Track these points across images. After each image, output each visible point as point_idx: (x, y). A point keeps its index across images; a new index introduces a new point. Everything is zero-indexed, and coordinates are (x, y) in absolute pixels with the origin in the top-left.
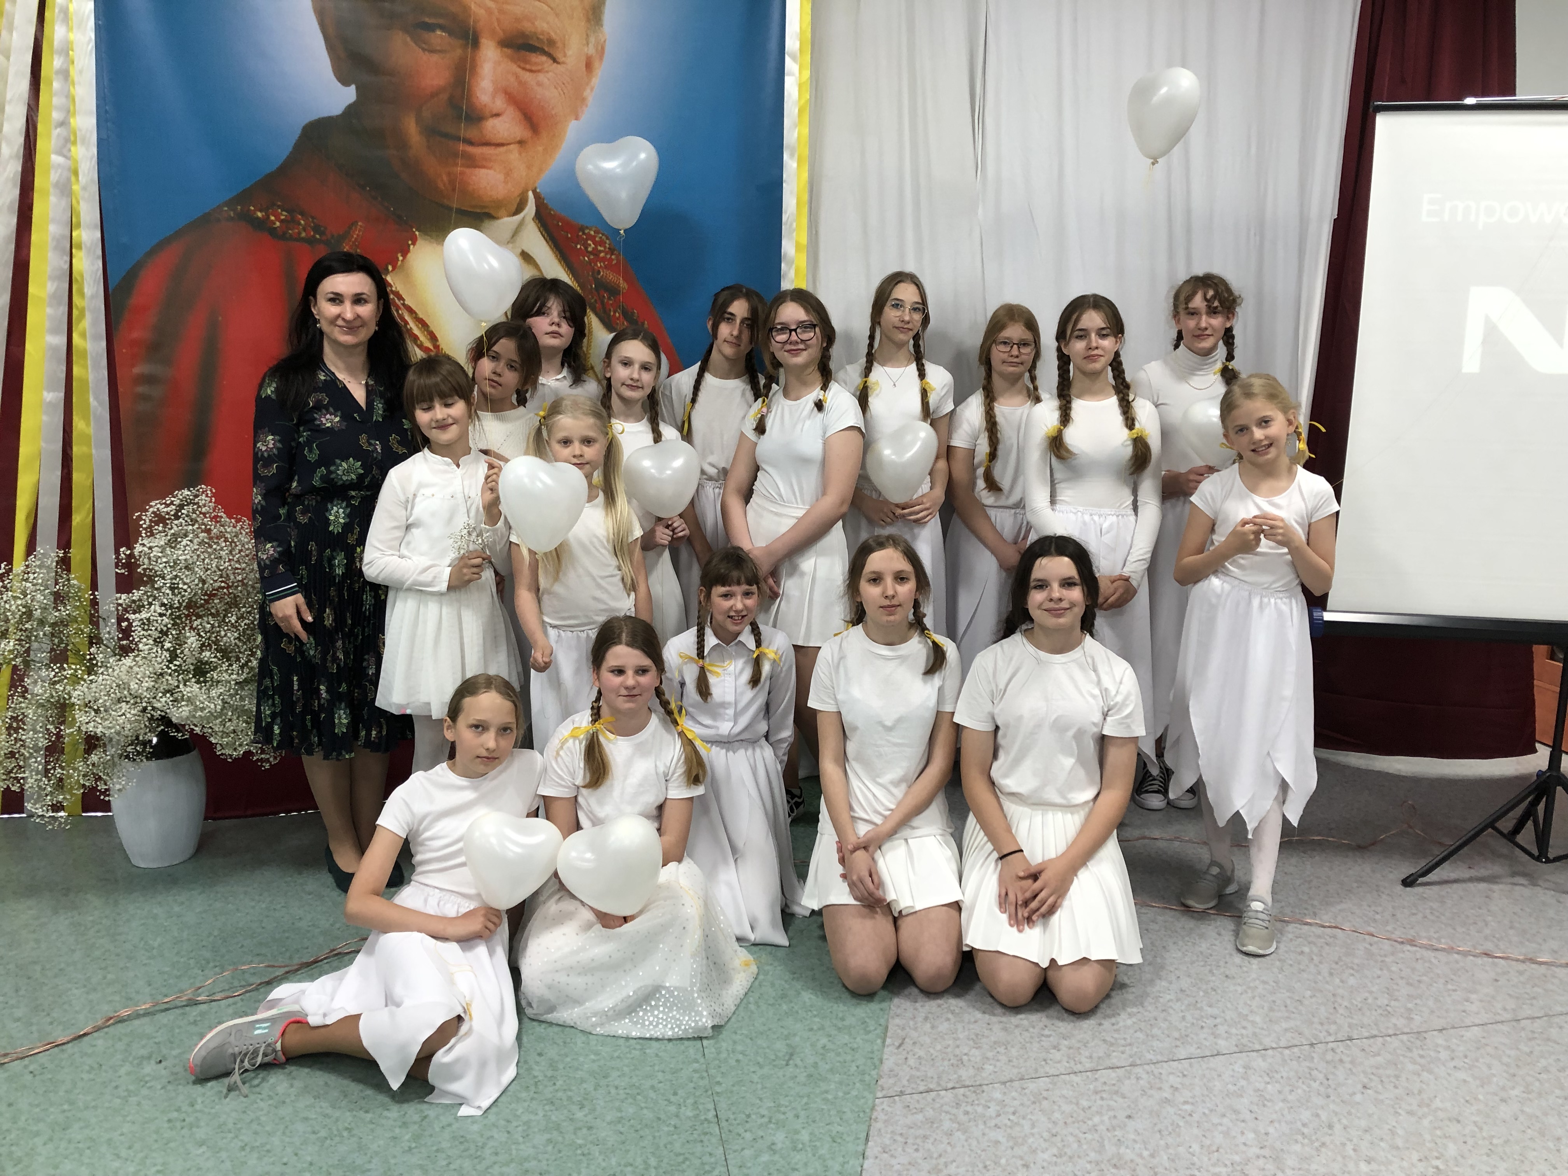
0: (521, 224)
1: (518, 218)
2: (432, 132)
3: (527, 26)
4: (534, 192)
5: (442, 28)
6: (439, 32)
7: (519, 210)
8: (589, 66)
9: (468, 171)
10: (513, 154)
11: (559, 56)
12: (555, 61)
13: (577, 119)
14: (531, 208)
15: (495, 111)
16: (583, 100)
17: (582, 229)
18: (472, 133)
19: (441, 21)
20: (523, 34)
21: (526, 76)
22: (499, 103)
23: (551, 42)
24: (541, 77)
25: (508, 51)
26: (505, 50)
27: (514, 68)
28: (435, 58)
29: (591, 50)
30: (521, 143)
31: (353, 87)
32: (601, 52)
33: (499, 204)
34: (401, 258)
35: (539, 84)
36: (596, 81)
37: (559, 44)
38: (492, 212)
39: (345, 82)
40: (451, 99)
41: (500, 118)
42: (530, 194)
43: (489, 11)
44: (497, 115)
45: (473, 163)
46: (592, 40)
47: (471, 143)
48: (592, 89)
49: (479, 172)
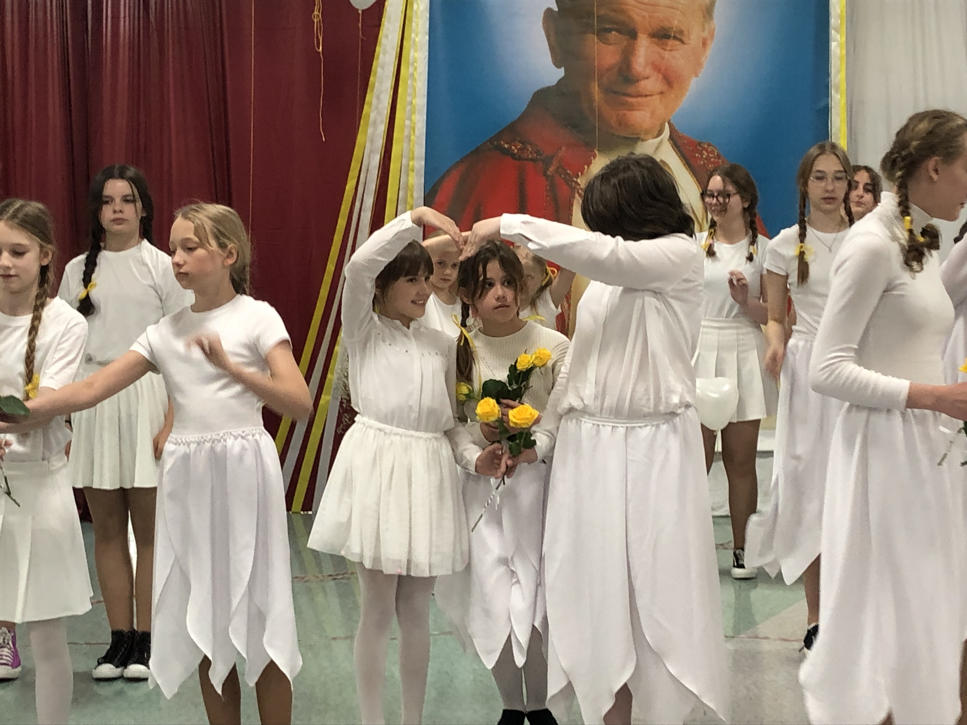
0: (661, 142)
1: (659, 139)
2: (607, 90)
3: (667, 24)
4: (669, 123)
5: (616, 30)
6: (613, 33)
7: (659, 134)
8: (704, 44)
9: (628, 113)
10: (655, 100)
11: (686, 40)
12: (683, 42)
13: (696, 76)
14: (666, 133)
15: (645, 76)
16: (700, 65)
17: (700, 144)
18: (631, 90)
19: (615, 26)
20: (663, 29)
21: (665, 54)
22: (648, 71)
23: (681, 32)
24: (674, 53)
25: (655, 40)
26: (654, 40)
27: (657, 49)
28: (611, 47)
29: (705, 34)
30: (661, 93)
31: (563, 69)
32: (712, 35)
33: (647, 132)
34: (586, 167)
35: (674, 57)
36: (710, 52)
37: (686, 33)
38: (642, 136)
39: (558, 66)
40: (620, 71)
41: (649, 79)
42: (667, 124)
43: (644, 17)
44: (647, 78)
45: (631, 108)
46: (706, 28)
47: (630, 96)
48: (706, 57)
49: (634, 112)
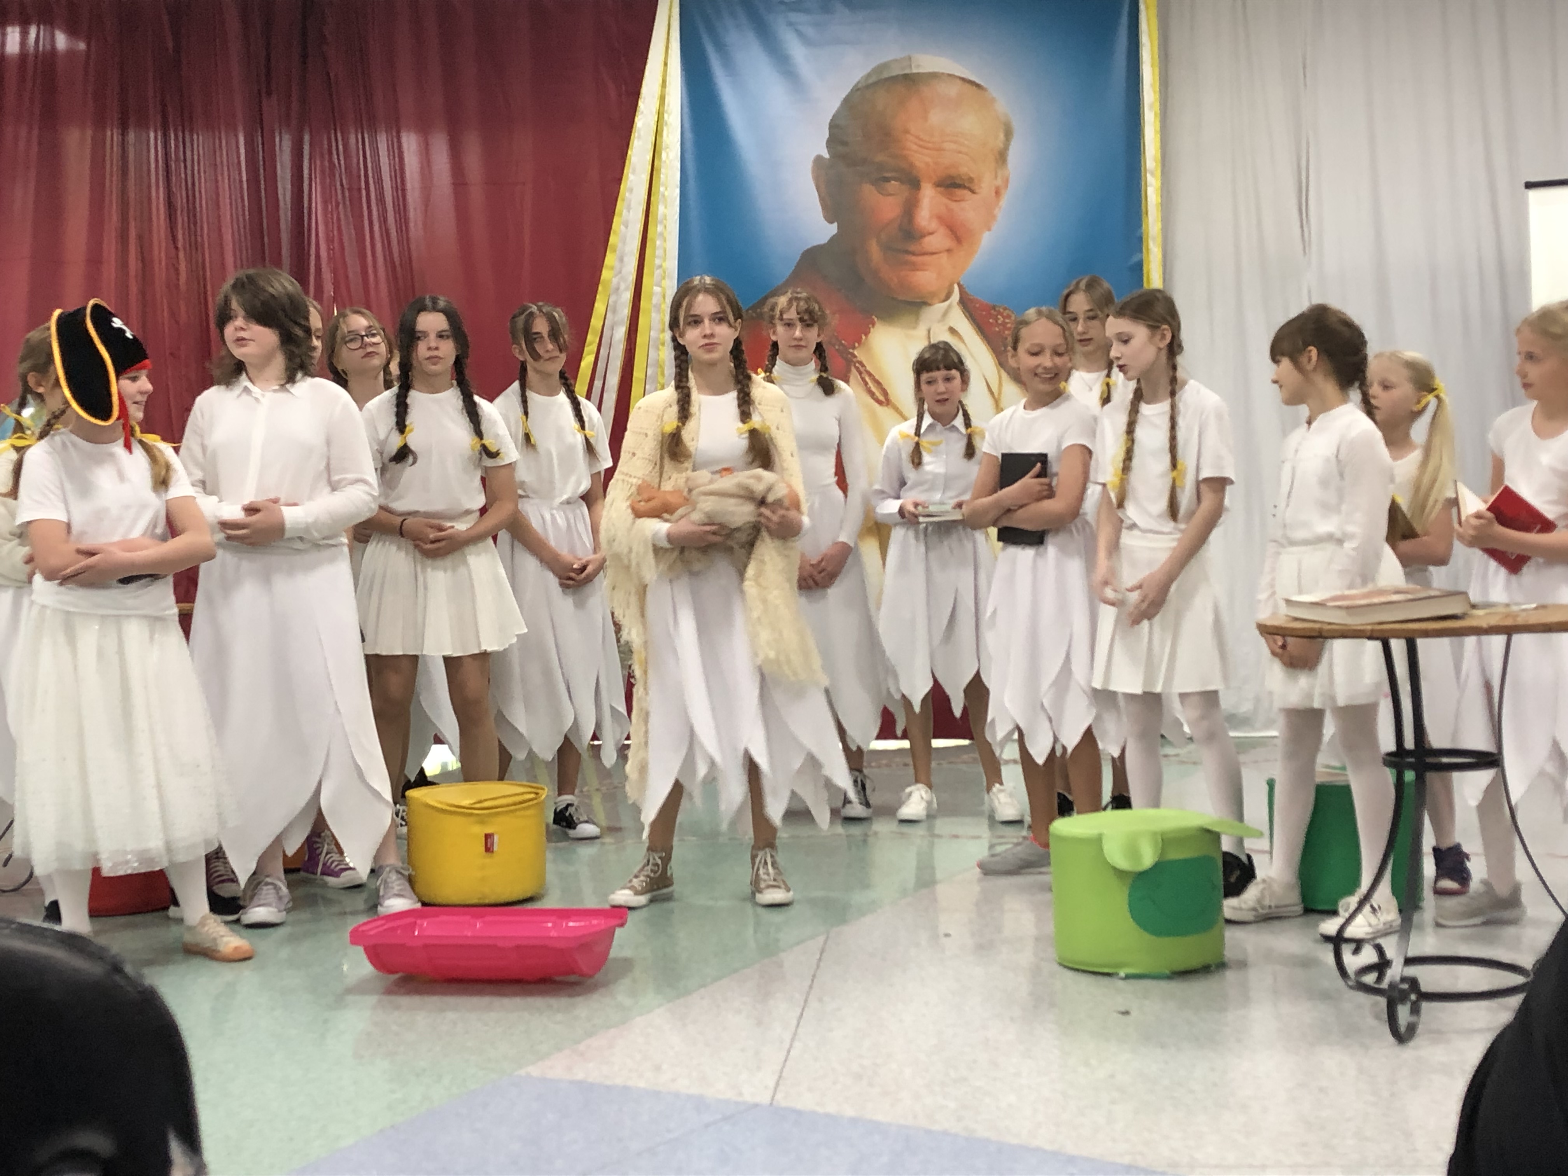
0: (950, 307)
1: (947, 303)
2: (887, 248)
3: (954, 171)
4: (959, 285)
5: (895, 179)
6: (893, 182)
7: (947, 298)
8: (998, 193)
9: (912, 274)
10: (943, 259)
11: (976, 188)
12: (973, 192)
13: (989, 230)
14: (956, 296)
15: (931, 231)
16: (994, 217)
17: (994, 308)
18: (914, 247)
19: (895, 175)
20: (951, 177)
21: (953, 205)
22: (934, 225)
23: (971, 180)
24: (963, 204)
25: (941, 189)
26: (939, 188)
27: (945, 200)
28: (890, 199)
29: (999, 182)
30: (949, 251)
31: (836, 224)
32: (1006, 183)
33: (933, 295)
34: (864, 337)
35: (962, 210)
36: (1004, 202)
37: (976, 181)
38: (929, 302)
39: (831, 222)
40: (901, 226)
41: (934, 235)
42: (956, 286)
43: (927, 164)
44: (931, 234)
45: (915, 267)
46: (999, 175)
47: (914, 254)
48: (1000, 209)
49: (919, 273)
